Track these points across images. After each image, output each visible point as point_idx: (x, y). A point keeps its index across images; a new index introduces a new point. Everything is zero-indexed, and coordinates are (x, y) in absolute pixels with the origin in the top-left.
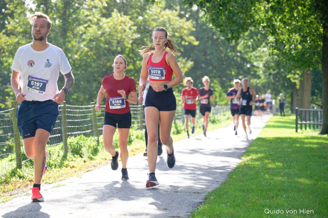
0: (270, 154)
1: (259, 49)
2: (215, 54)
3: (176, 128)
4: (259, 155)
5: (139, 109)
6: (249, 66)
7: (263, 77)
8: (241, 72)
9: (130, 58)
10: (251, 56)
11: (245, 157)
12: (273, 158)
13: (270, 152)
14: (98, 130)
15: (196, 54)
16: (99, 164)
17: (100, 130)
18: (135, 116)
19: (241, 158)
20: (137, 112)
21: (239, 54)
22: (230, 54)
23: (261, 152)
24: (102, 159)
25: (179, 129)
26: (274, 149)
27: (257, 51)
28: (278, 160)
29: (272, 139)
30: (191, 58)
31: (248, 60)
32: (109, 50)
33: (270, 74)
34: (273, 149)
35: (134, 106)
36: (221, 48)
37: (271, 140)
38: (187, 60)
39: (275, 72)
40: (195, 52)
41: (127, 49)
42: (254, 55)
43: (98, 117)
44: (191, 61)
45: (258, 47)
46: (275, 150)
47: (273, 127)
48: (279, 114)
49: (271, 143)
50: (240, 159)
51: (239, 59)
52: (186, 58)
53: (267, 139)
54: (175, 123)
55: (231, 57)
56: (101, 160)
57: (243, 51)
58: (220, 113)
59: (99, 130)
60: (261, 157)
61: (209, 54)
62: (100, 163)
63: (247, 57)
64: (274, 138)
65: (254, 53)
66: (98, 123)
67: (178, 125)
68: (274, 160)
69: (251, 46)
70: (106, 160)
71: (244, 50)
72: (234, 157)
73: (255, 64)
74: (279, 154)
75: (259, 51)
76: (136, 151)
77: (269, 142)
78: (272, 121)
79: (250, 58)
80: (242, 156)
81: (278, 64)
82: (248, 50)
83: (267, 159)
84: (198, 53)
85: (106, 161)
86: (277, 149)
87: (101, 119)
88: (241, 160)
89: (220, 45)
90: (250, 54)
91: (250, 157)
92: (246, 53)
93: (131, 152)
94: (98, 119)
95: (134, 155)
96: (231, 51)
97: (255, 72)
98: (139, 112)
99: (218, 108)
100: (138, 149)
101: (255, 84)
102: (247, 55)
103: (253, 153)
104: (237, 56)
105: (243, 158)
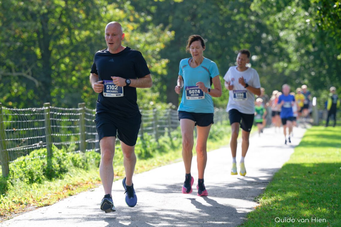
0: (308, 192)
1: (289, 8)
2: (211, 17)
3: (145, 147)
4: (290, 195)
5: (79, 114)
6: (270, 38)
7: (294, 57)
8: (258, 49)
9: (63, 24)
10: (275, 21)
11: (265, 198)
12: (313, 200)
13: (309, 189)
14: (7, 151)
15: (178, 18)
16: (10, 212)
17: (12, 151)
18: (73, 127)
19: (259, 201)
20: (76, 120)
21: (253, 18)
22: (237, 17)
23: (292, 190)
24: (14, 201)
25: (149, 148)
26: (315, 184)
27: (285, 12)
28: (321, 202)
29: (312, 166)
30: (170, 26)
31: (269, 28)
32: (25, 11)
33: (308, 53)
34: (313, 184)
35: (71, 109)
36: (222, 7)
37: (310, 168)
38: (163, 29)
39: (316, 49)
40: (178, 13)
41: (58, 10)
42: (279, 19)
43: (7, 129)
44: (170, 30)
45: (286, 4)
46: (317, 185)
47: (314, 144)
48: (324, 122)
49: (309, 172)
50: (255, 201)
51: (253, 27)
52: (161, 25)
53: (304, 165)
54: (142, 138)
55: (239, 23)
56: (11, 203)
57: (260, 12)
58: (221, 122)
59: (9, 151)
60: (292, 197)
61: (202, 18)
62: (10, 210)
63: (268, 23)
64: (314, 164)
65: (280, 15)
66: (6, 140)
67: (147, 142)
68: (315, 202)
69: (274, 4)
70: (22, 204)
71: (262, 10)
72: (245, 199)
73: (282, 34)
74: (324, 193)
75: (289, 12)
76: (74, 188)
77: (307, 172)
78: (312, 135)
79: (272, 25)
80: (260, 196)
81: (322, 35)
82: (269, 9)
83: (303, 201)
84: (181, 16)
85: (21, 206)
86: (320, 184)
87: (13, 132)
88: (258, 203)
89: (221, 2)
90: (272, 18)
91: (273, 199)
92: (267, 15)
93: (66, 191)
94: (7, 132)
95: (70, 195)
96: (239, 13)
97: (282, 50)
98: (79, 120)
99: (217, 112)
100: (77, 186)
101: (280, 70)
102: (268, 19)
103: (279, 191)
104: (251, 22)
105: (261, 200)
